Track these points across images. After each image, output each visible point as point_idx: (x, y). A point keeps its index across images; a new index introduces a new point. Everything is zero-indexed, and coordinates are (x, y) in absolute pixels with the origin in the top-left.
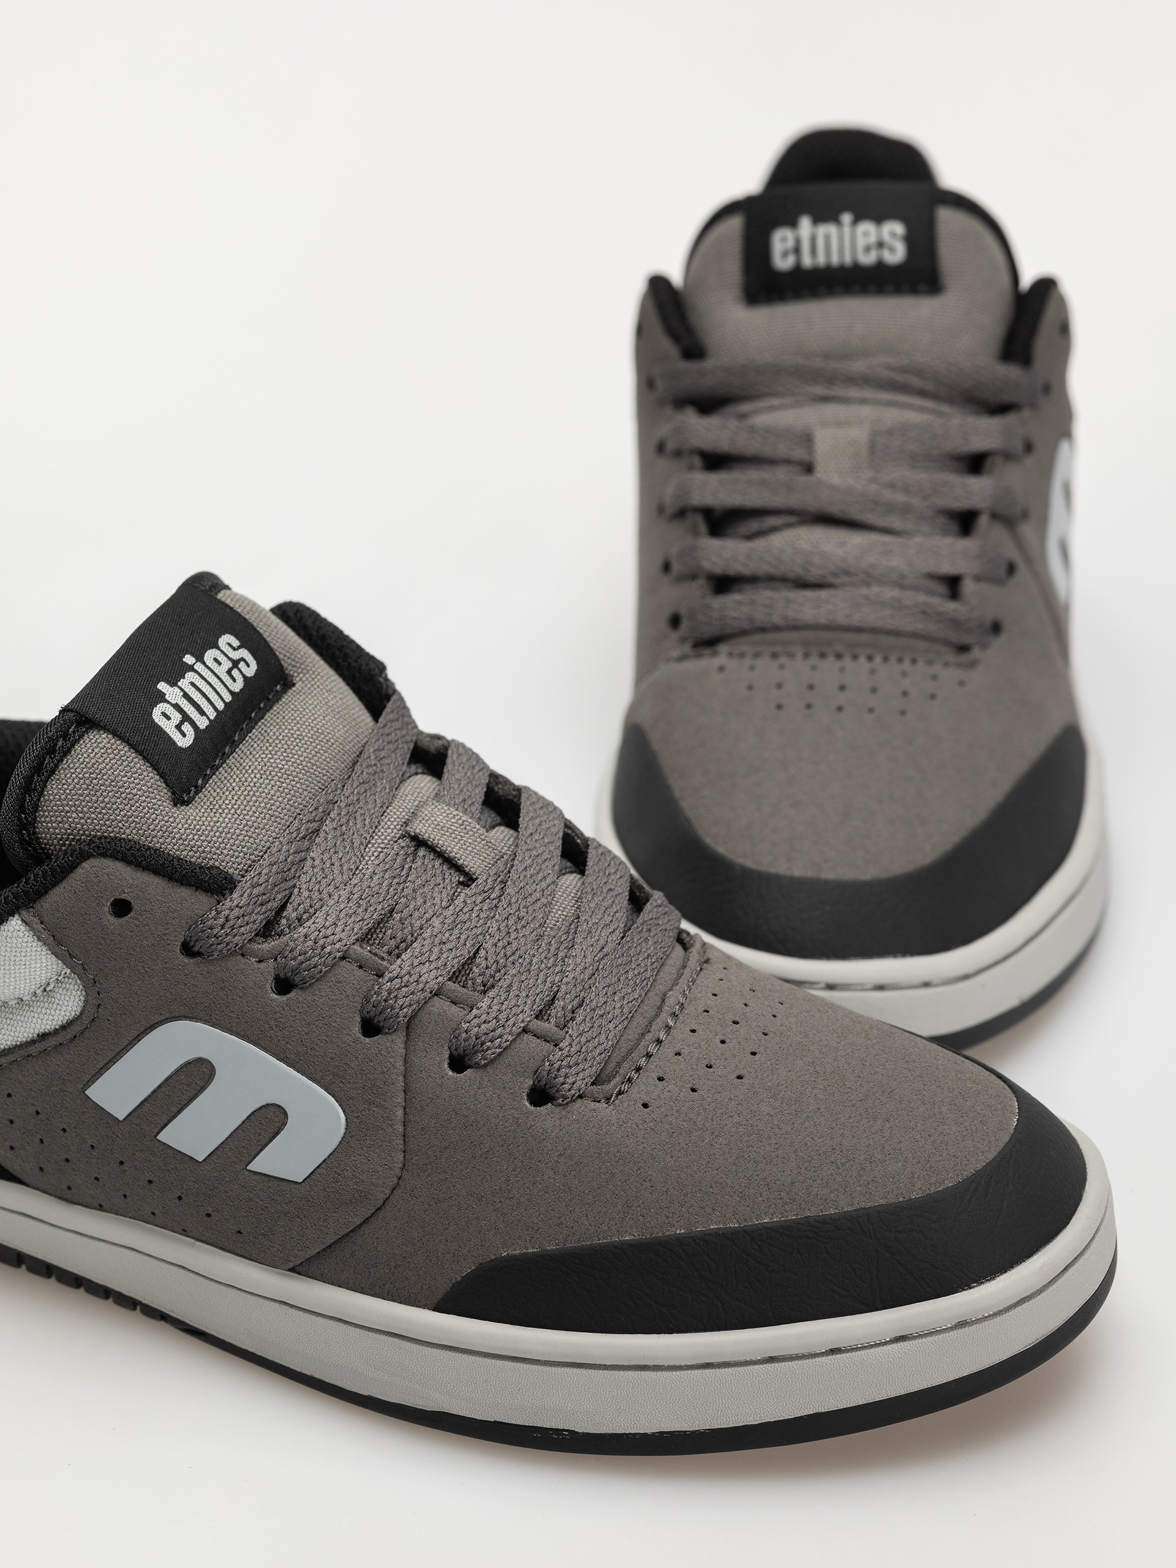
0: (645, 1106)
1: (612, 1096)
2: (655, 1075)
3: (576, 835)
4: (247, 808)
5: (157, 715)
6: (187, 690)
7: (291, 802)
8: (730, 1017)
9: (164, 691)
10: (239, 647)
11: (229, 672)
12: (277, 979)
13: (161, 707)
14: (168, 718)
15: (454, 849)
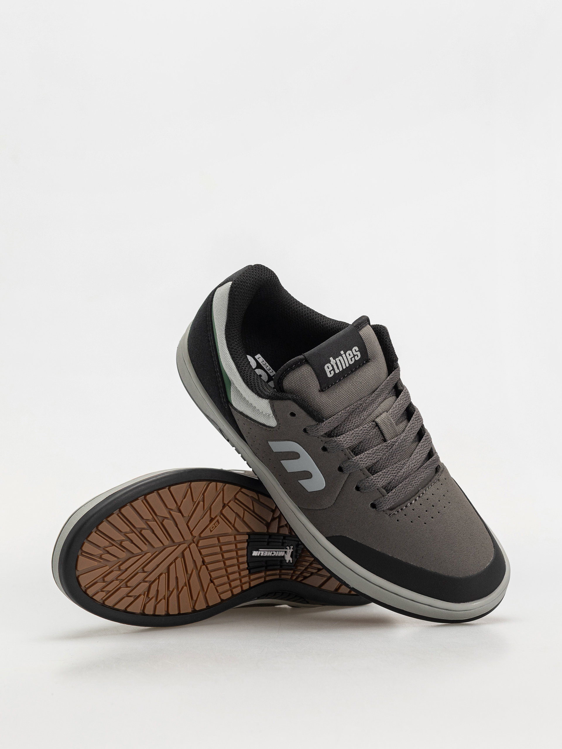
0: (398, 521)
1: (391, 514)
2: (404, 513)
3: (423, 430)
4: (337, 400)
5: (326, 367)
6: (337, 362)
7: (350, 402)
8: (433, 504)
9: (331, 360)
10: (358, 351)
11: (351, 359)
12: (324, 447)
13: (328, 365)
14: (328, 368)
15: (385, 431)
